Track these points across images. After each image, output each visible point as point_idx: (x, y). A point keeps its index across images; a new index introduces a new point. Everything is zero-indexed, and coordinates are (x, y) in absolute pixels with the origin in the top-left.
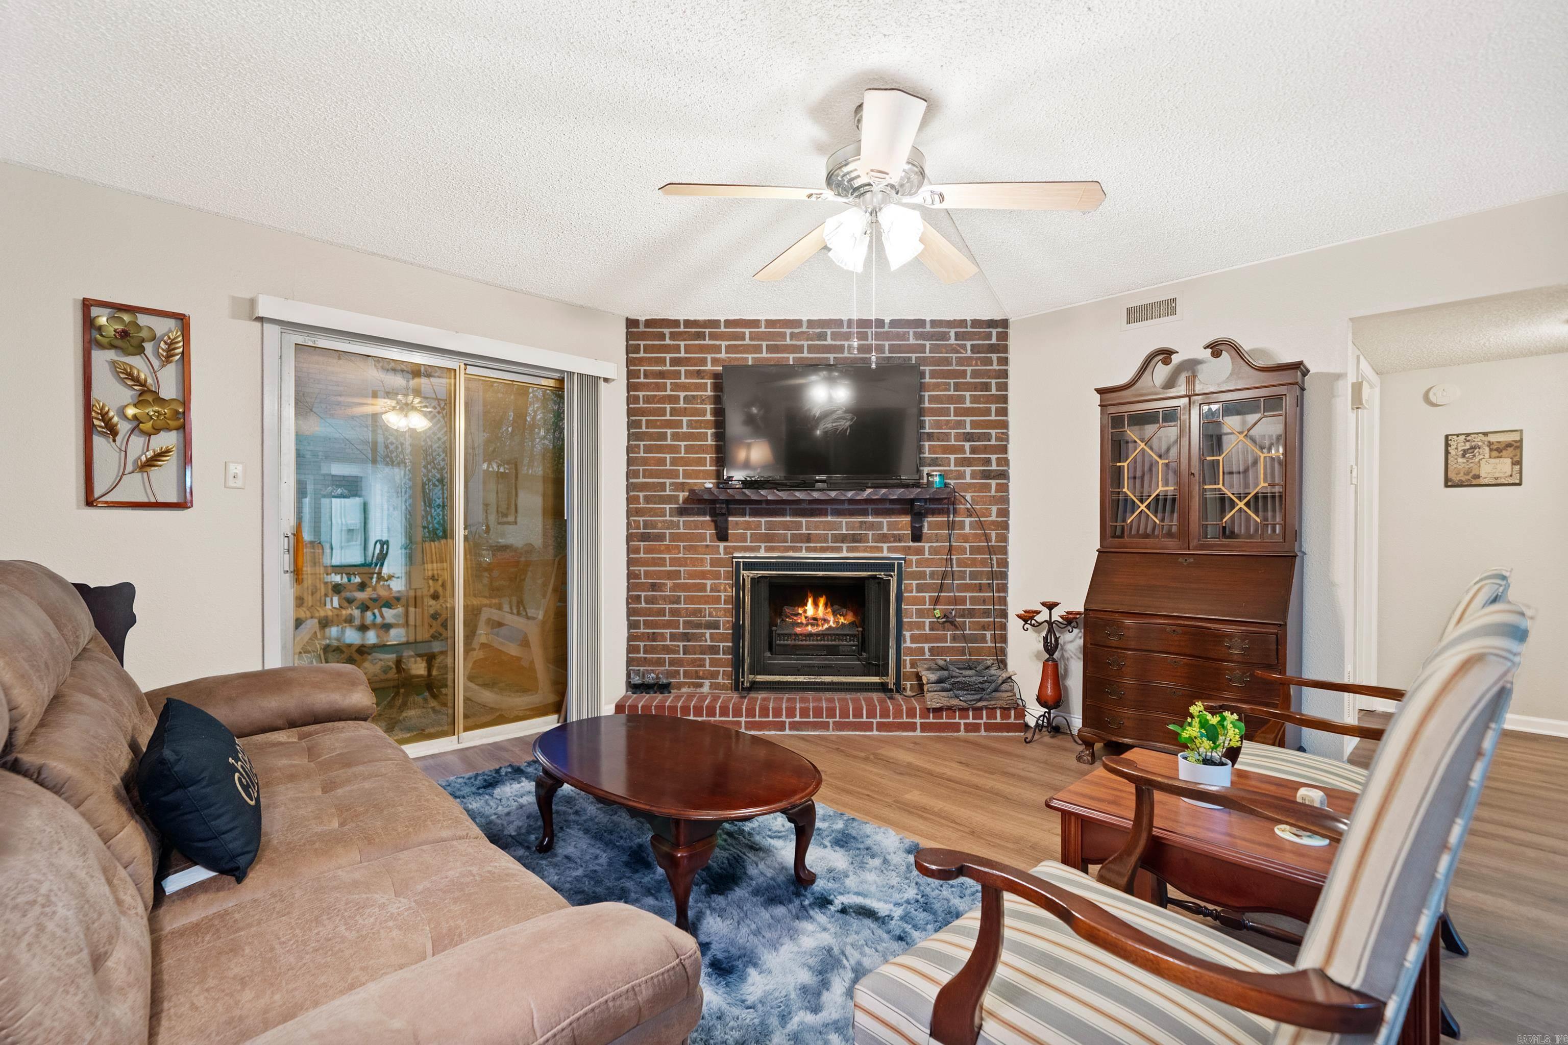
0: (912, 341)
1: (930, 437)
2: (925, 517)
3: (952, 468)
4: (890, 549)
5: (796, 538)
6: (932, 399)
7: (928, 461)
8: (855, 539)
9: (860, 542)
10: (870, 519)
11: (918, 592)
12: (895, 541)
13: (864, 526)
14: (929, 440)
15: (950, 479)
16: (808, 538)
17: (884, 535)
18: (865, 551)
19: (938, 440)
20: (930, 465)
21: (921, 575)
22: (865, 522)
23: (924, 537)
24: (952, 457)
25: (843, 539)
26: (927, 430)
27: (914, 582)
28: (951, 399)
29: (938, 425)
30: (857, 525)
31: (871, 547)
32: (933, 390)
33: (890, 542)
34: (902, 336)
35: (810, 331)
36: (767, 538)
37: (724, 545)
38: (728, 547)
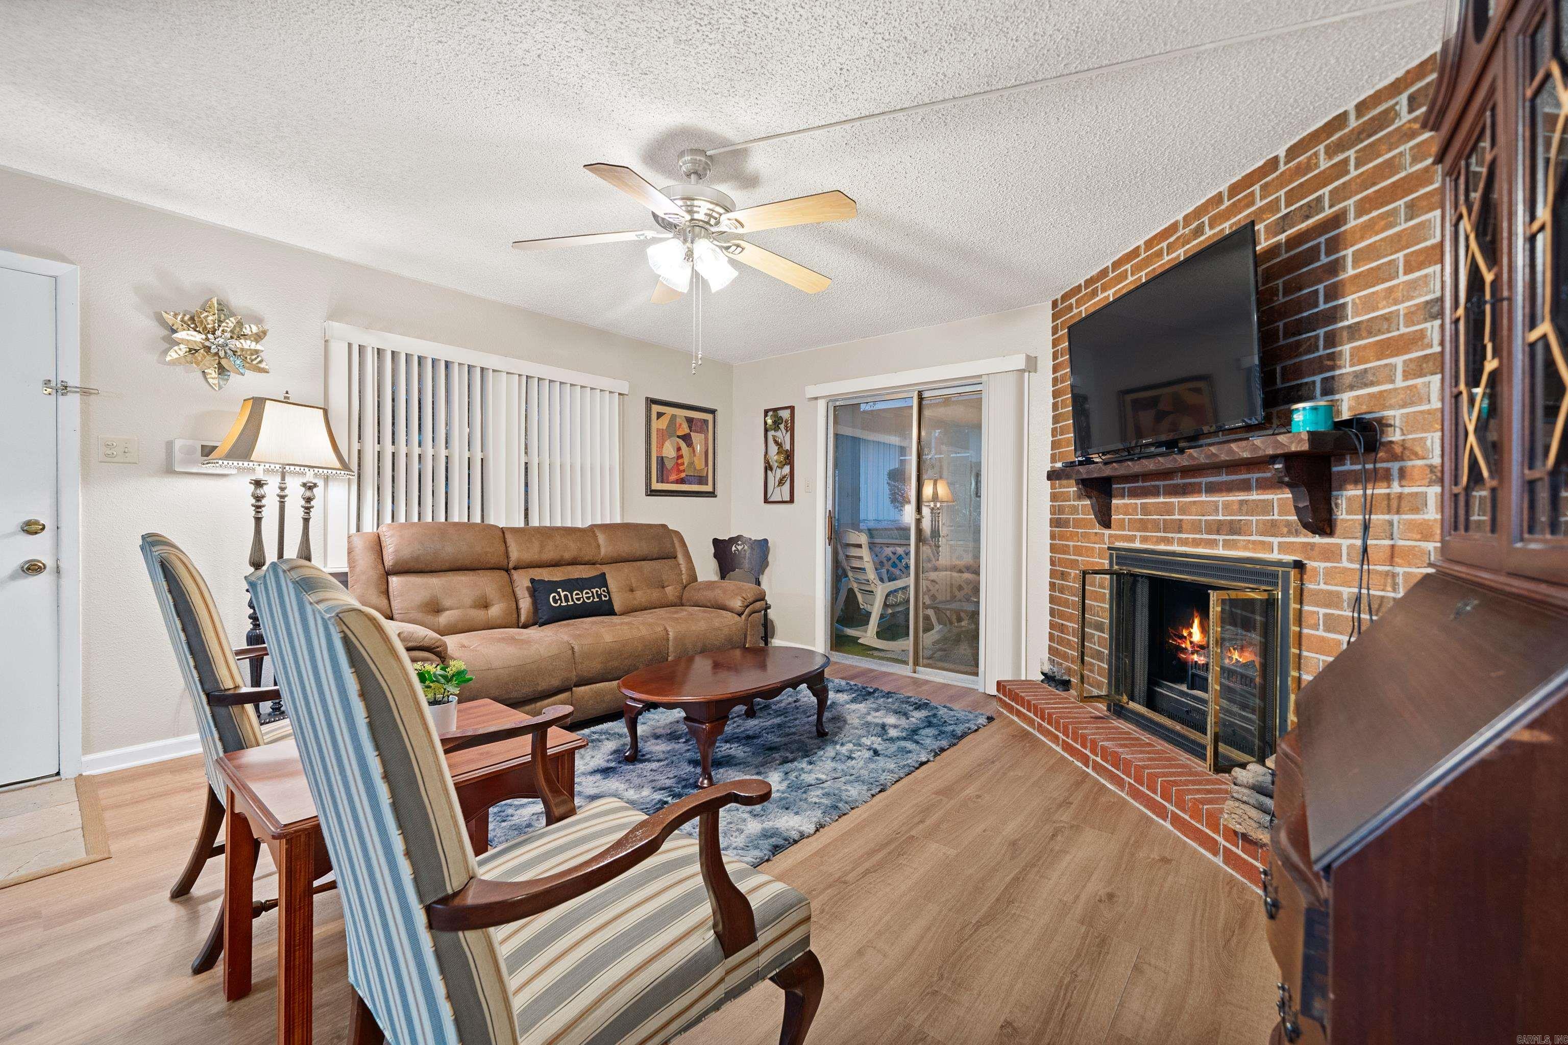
0: (1324, 164)
1: (1354, 331)
2: (1341, 488)
3: (1400, 383)
4: (1283, 547)
5: (1169, 526)
6: (1358, 258)
7: (1348, 380)
8: (1234, 528)
9: (1239, 534)
10: (1255, 496)
11: (1328, 629)
12: (1290, 534)
13: (1245, 508)
14: (1352, 339)
15: (1391, 407)
16: (1179, 527)
17: (1274, 523)
18: (1246, 548)
19: (1370, 334)
20: (1352, 388)
21: (1332, 600)
22: (1246, 501)
23: (1339, 530)
24: (1398, 361)
25: (1218, 528)
26: (1351, 321)
27: (1322, 611)
28: (1397, 243)
29: (1369, 304)
30: (1236, 507)
31: (1254, 542)
32: (1362, 238)
33: (1283, 536)
34: (1308, 167)
35: (1187, 230)
36: (1143, 526)
37: (1107, 532)
38: (1110, 536)
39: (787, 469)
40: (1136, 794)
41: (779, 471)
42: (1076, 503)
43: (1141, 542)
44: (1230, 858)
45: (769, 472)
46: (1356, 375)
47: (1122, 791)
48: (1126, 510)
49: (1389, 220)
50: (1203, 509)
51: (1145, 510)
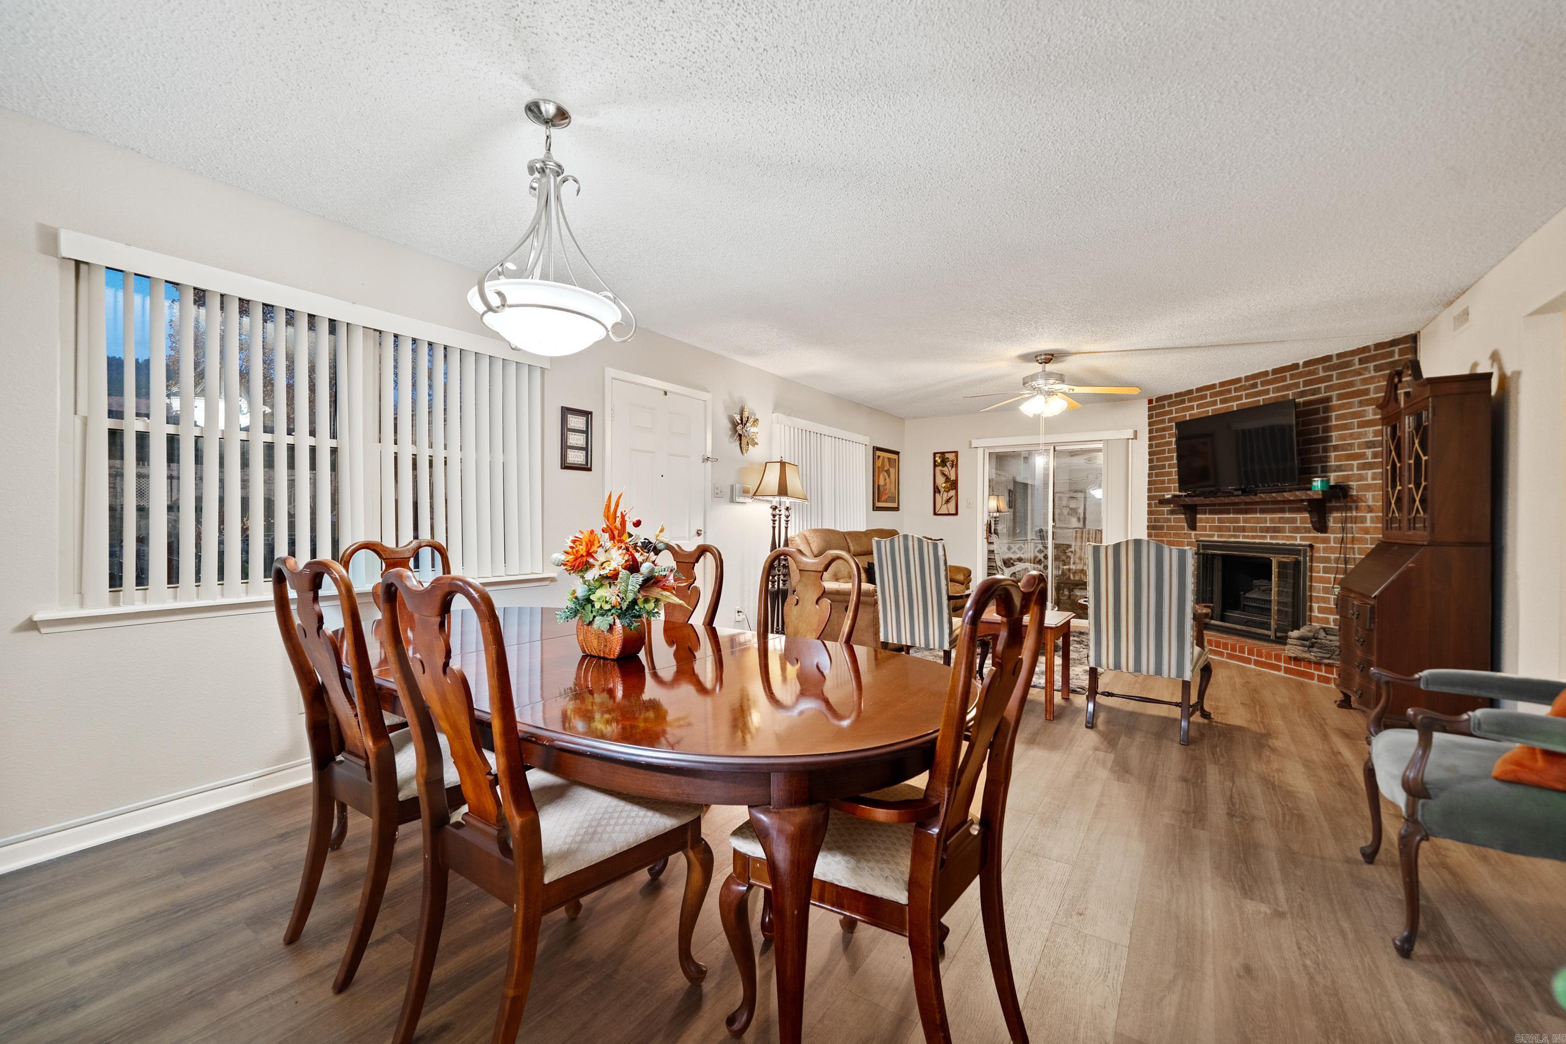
0: (1321, 374)
1: (1336, 448)
2: (1330, 512)
3: (1355, 472)
4: (1302, 539)
5: (1236, 529)
6: (1338, 418)
7: (1334, 468)
8: (1276, 530)
9: (1279, 532)
10: (1287, 515)
11: (1324, 573)
12: (1306, 532)
13: (1282, 520)
14: (1335, 451)
15: (1352, 481)
16: (1243, 529)
17: (1298, 528)
18: (1282, 539)
19: (1343, 450)
20: (1335, 471)
21: (1326, 560)
22: (1283, 518)
23: (1329, 530)
24: (1355, 463)
25: (1267, 530)
26: (1334, 443)
27: (1322, 565)
28: (1355, 415)
29: (1342, 438)
30: (1277, 520)
31: (1287, 536)
32: (1339, 410)
33: (1302, 533)
34: (1314, 372)
35: (1247, 383)
36: (1219, 529)
37: (1193, 533)
38: (1195, 535)
39: (952, 493)
40: (1230, 656)
41: (945, 494)
42: (1169, 516)
43: (1218, 537)
44: (1287, 671)
45: (937, 495)
46: (1337, 466)
47: (1223, 657)
48: (1207, 521)
49: (1350, 406)
50: (1258, 520)
51: (1220, 520)
